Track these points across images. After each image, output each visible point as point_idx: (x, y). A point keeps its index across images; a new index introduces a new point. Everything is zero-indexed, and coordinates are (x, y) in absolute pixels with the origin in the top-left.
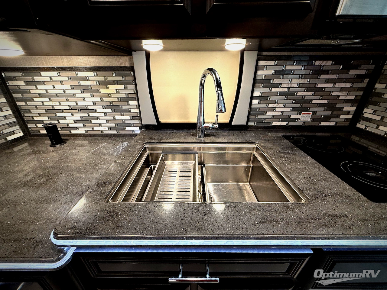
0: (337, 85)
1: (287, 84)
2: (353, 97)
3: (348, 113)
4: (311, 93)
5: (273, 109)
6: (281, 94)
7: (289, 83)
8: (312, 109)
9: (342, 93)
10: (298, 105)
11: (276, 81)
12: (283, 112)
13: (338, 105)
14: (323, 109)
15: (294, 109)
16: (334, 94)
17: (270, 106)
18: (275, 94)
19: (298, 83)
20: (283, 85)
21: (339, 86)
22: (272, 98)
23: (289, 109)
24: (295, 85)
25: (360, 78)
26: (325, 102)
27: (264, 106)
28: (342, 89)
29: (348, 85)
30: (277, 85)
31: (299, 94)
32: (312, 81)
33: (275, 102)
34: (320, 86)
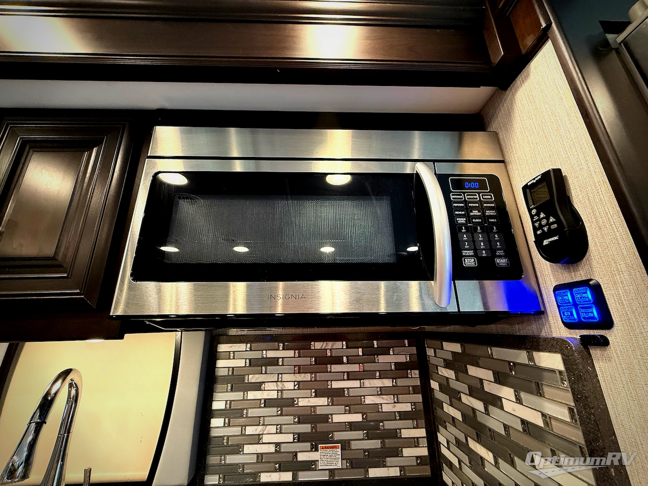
0: (367, 383)
1: (275, 383)
2: (407, 407)
3: (414, 442)
4: (323, 401)
5: (257, 439)
6: (268, 403)
7: (278, 381)
8: (338, 436)
9: (383, 398)
10: (306, 428)
11: (253, 378)
12: (278, 444)
13: (389, 425)
14: (360, 434)
15: (300, 438)
16: (369, 400)
17: (250, 430)
18: (257, 403)
19: (294, 382)
20: (267, 386)
21: (370, 384)
22: (253, 412)
23: (290, 438)
24: (290, 386)
25: (401, 369)
26: (357, 418)
27: (236, 431)
28: (382, 391)
29: (388, 383)
30: (258, 387)
31: (302, 402)
32: (320, 376)
33: (257, 421)
34: (336, 385)
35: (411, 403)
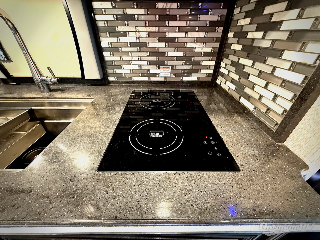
0: (190, 34)
1: (134, 33)
2: (209, 50)
3: (208, 67)
4: (163, 44)
5: (129, 63)
6: (132, 44)
7: (136, 31)
8: (170, 63)
9: (197, 44)
10: (153, 59)
11: (121, 29)
12: (140, 66)
13: (197, 59)
14: (181, 62)
15: (151, 63)
16: (189, 45)
17: (125, 58)
18: (126, 44)
19: (146, 32)
20: (131, 34)
21: (191, 35)
22: (124, 49)
23: (145, 63)
24: (144, 34)
26: (181, 54)
27: (118, 59)
28: (198, 40)
29: (202, 35)
30: (124, 34)
31: (151, 45)
32: (162, 29)
33: (127, 54)
34: (171, 35)
35: (212, 47)
